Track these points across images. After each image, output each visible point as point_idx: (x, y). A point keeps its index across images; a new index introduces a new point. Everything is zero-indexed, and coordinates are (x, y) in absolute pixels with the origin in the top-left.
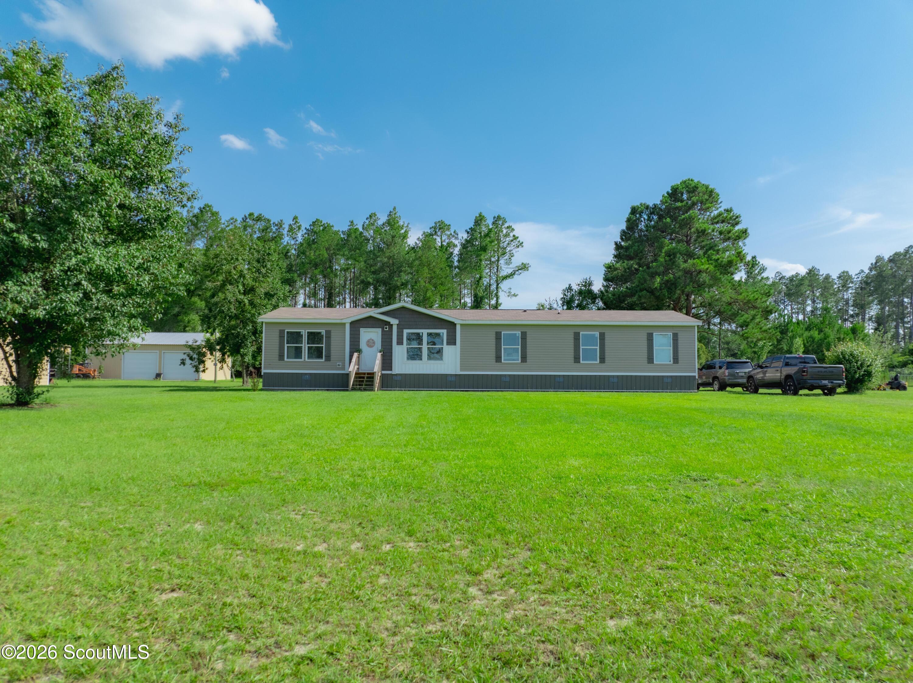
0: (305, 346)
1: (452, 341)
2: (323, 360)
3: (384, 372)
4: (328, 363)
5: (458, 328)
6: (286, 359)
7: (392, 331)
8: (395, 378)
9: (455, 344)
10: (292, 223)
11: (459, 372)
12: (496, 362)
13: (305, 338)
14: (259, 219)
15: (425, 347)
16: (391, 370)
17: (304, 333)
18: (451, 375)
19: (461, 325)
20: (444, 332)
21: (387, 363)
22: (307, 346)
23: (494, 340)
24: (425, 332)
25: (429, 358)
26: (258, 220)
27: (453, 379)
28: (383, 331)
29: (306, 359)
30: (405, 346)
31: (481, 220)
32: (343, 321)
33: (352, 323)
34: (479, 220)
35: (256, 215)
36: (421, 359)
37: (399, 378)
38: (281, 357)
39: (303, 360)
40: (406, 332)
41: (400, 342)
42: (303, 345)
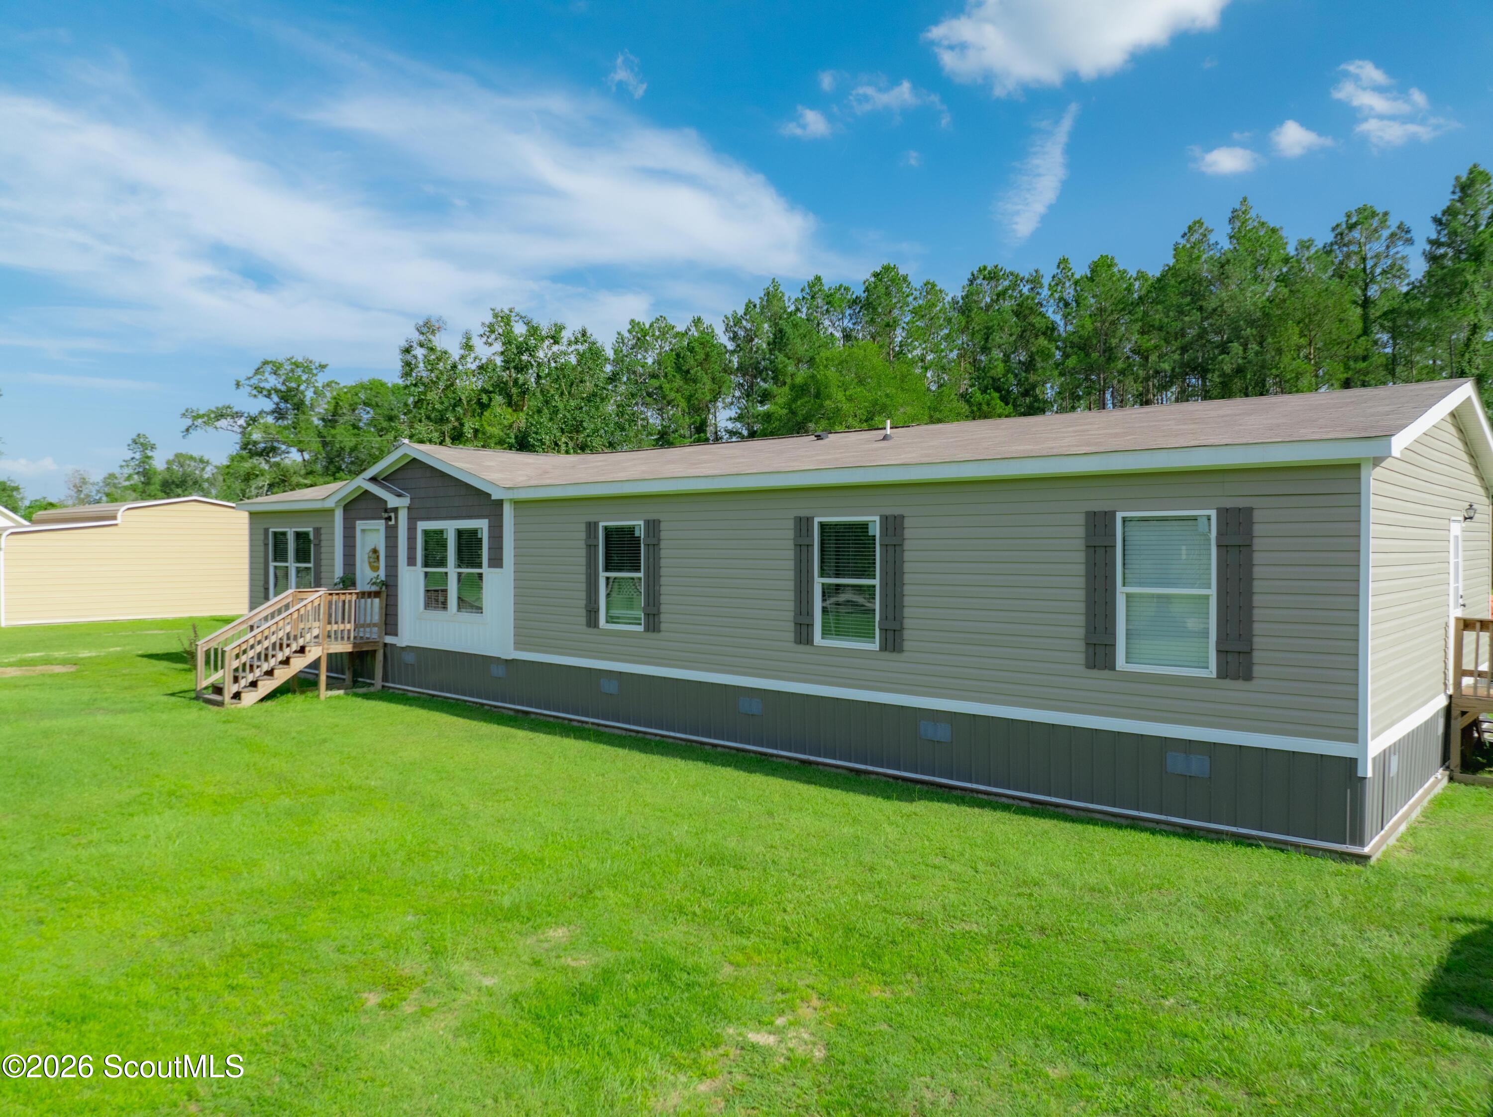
0: (292, 566)
1: (497, 554)
3: (387, 640)
5: (508, 512)
7: (399, 530)
8: (403, 657)
9: (501, 562)
11: (511, 653)
12: (588, 624)
13: (291, 548)
15: (452, 572)
16: (396, 635)
17: (291, 534)
18: (497, 661)
19: (511, 502)
20: (482, 525)
21: (392, 613)
23: (583, 552)
24: (450, 527)
25: (460, 605)
27: (502, 672)
28: (384, 526)
30: (420, 569)
32: (333, 505)
33: (344, 508)
36: (446, 607)
37: (410, 658)
38: (266, 593)
40: (422, 526)
41: (411, 557)
42: (290, 564)
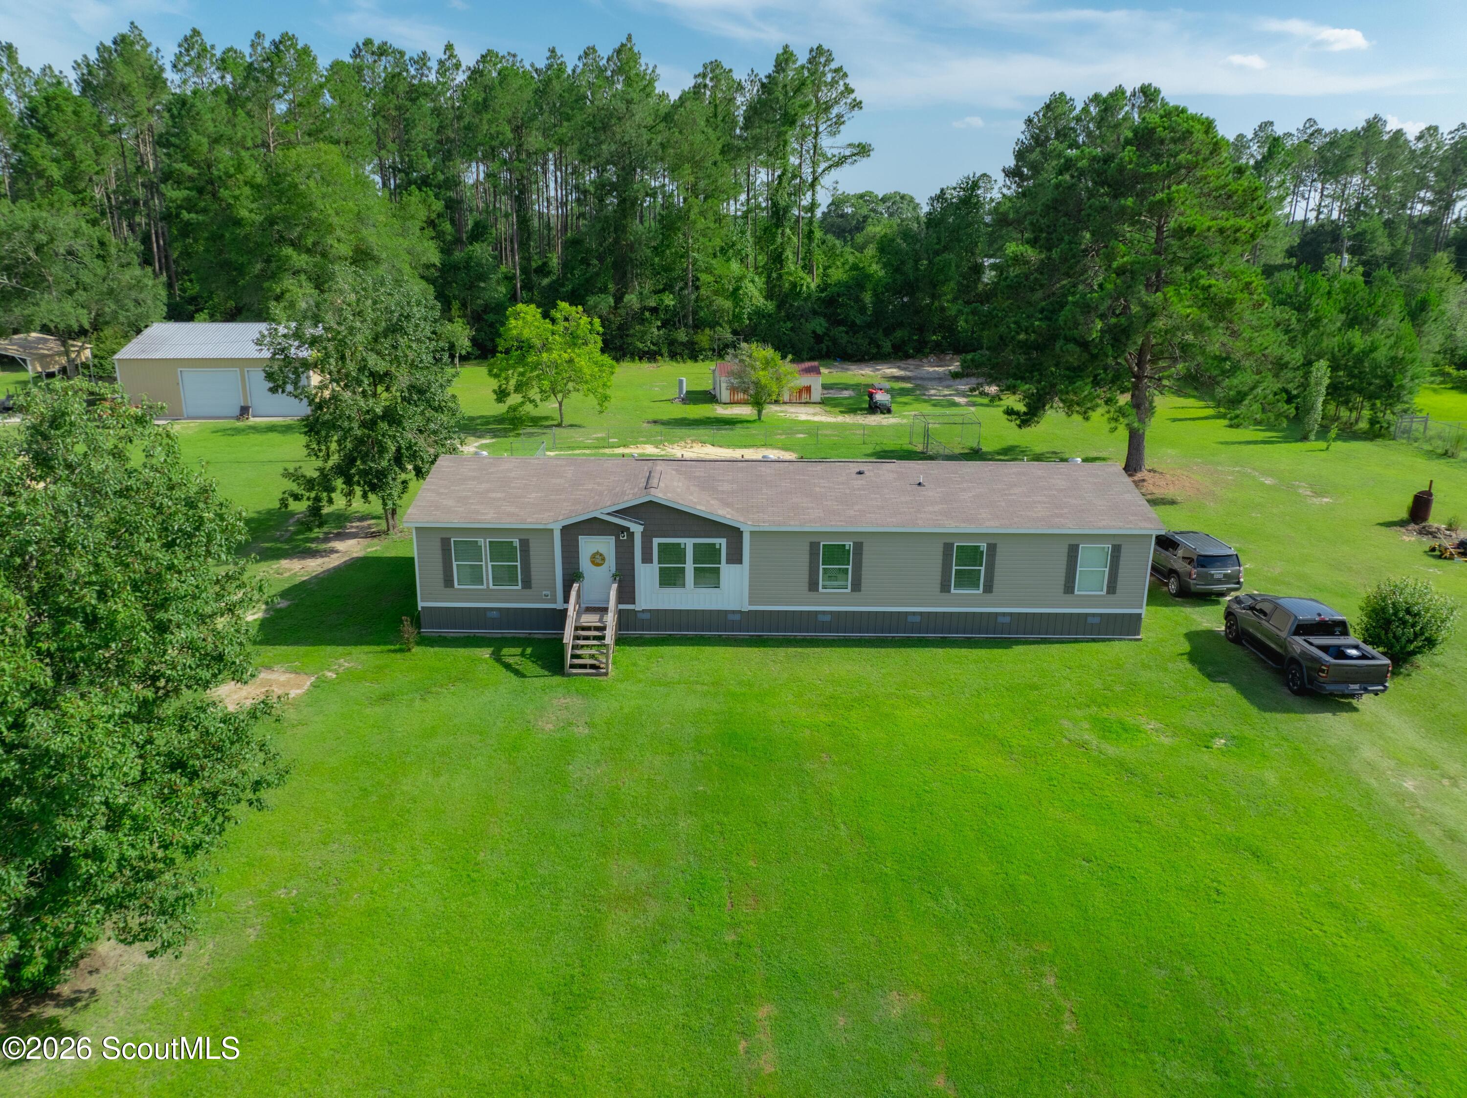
0: (488, 566)
1: (735, 557)
2: (519, 587)
3: (622, 607)
4: (527, 592)
5: (746, 537)
6: (456, 585)
7: (633, 541)
8: (640, 616)
9: (740, 561)
10: (443, 57)
11: (747, 607)
12: (810, 590)
13: (486, 552)
14: (383, 51)
15: (689, 567)
16: (634, 603)
17: (483, 543)
18: (733, 612)
19: (751, 532)
21: (627, 592)
22: (490, 564)
23: (808, 556)
24: (689, 544)
25: (697, 584)
26: (382, 54)
27: (737, 617)
28: (617, 540)
29: (491, 586)
30: (655, 566)
31: (787, 61)
32: (549, 527)
33: (565, 530)
34: (784, 59)
35: (377, 42)
36: (684, 586)
37: (647, 616)
38: (448, 582)
39: (484, 587)
41: (647, 559)
42: (483, 563)
